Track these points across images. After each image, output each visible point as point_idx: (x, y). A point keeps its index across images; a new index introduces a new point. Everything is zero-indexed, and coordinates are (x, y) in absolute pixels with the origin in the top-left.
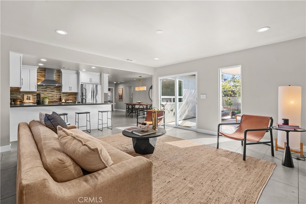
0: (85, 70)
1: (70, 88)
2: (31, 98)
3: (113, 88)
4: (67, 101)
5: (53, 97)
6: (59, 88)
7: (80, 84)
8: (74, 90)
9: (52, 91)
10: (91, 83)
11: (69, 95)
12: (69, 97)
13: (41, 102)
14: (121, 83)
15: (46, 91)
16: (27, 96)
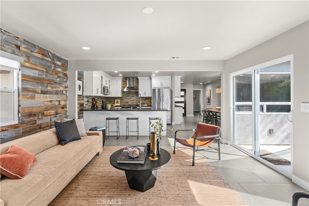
0: (154, 75)
1: (145, 93)
2: (119, 102)
3: (202, 90)
4: (143, 105)
5: (133, 101)
6: (137, 93)
7: (152, 89)
8: (149, 95)
9: (132, 96)
10: (162, 87)
11: (145, 100)
12: (145, 101)
13: (104, 107)
14: (208, 84)
15: (129, 96)
16: (117, 101)
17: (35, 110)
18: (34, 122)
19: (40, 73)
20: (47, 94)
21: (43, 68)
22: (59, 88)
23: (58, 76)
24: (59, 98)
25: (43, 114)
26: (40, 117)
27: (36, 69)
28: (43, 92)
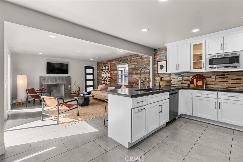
17: (133, 81)
18: (132, 86)
19: (135, 65)
20: (138, 74)
21: (136, 63)
22: (145, 70)
23: (144, 64)
24: (145, 76)
25: (136, 83)
26: (135, 84)
27: (133, 65)
28: (136, 74)
